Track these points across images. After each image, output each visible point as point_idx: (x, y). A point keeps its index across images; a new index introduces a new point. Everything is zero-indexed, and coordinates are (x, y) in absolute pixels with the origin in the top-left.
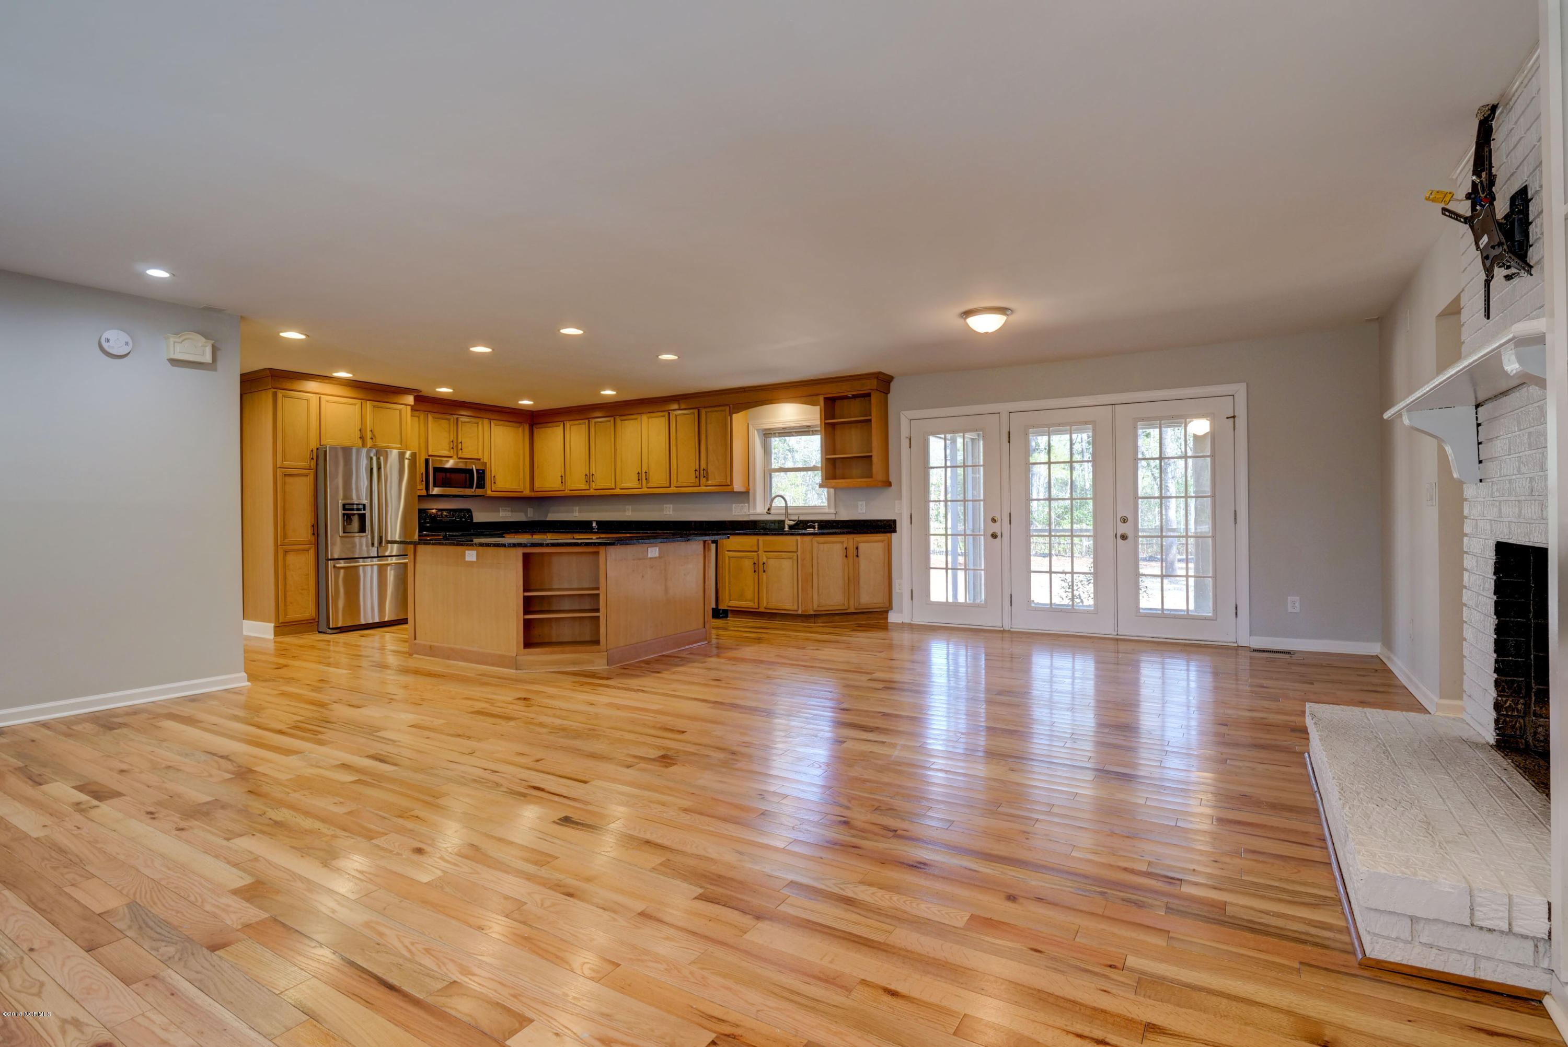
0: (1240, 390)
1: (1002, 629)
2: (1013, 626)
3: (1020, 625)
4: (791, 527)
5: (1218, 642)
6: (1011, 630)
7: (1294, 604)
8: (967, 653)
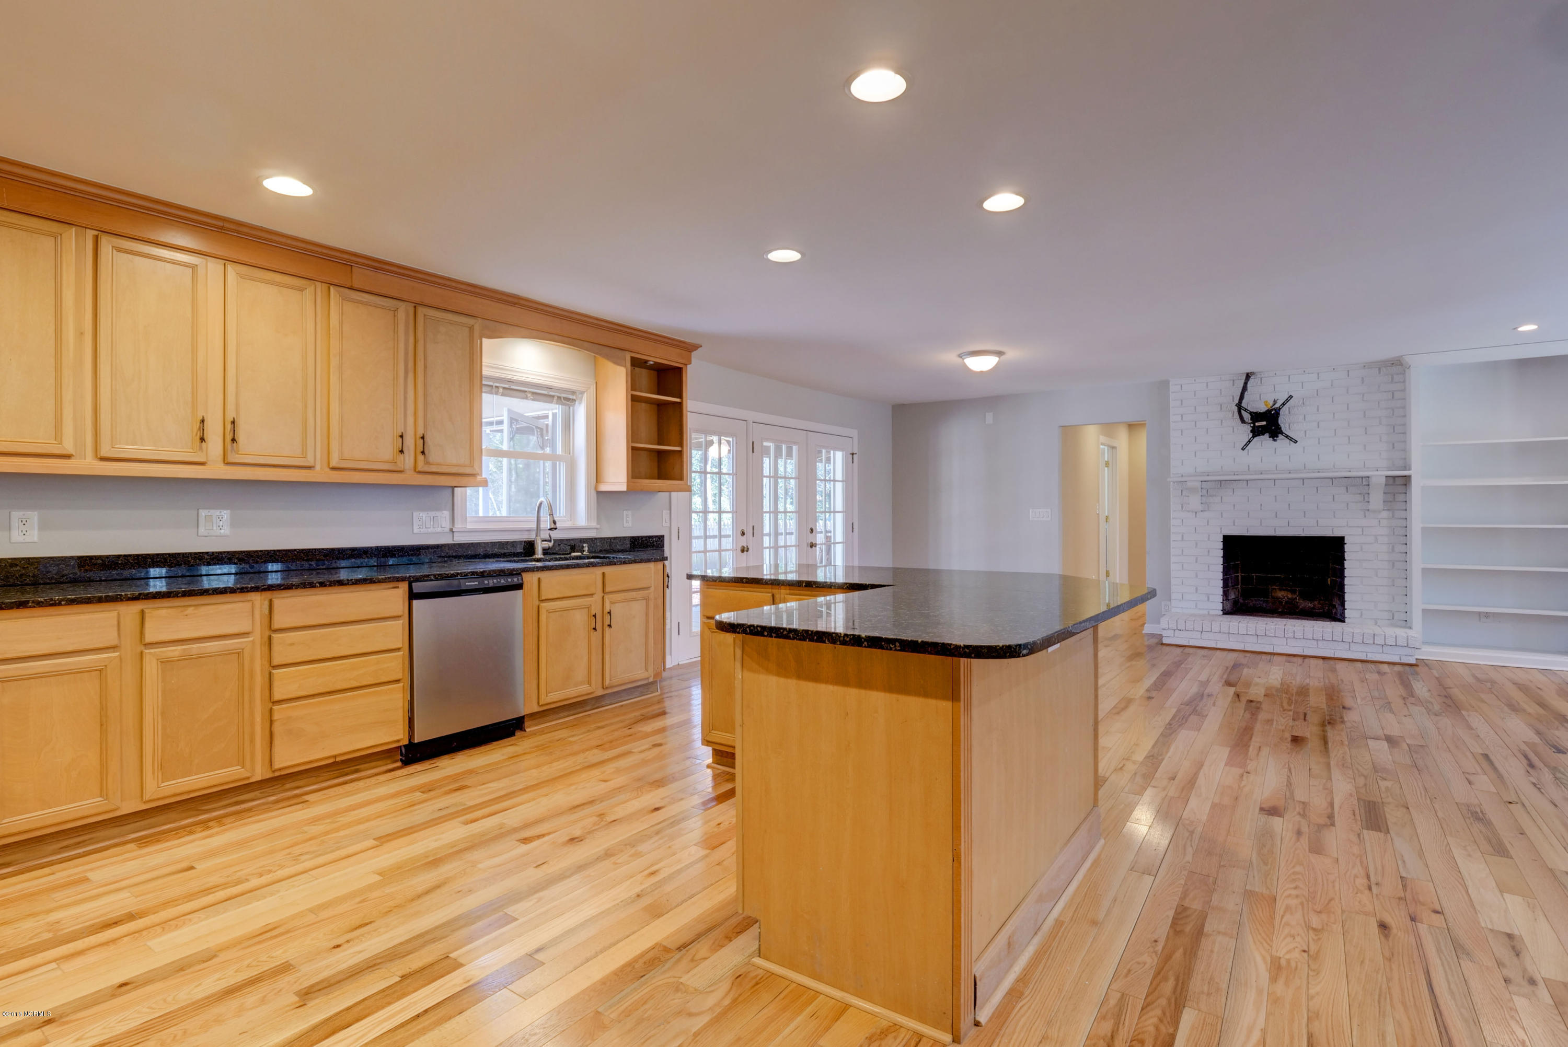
0: (855, 434)
4: (546, 551)
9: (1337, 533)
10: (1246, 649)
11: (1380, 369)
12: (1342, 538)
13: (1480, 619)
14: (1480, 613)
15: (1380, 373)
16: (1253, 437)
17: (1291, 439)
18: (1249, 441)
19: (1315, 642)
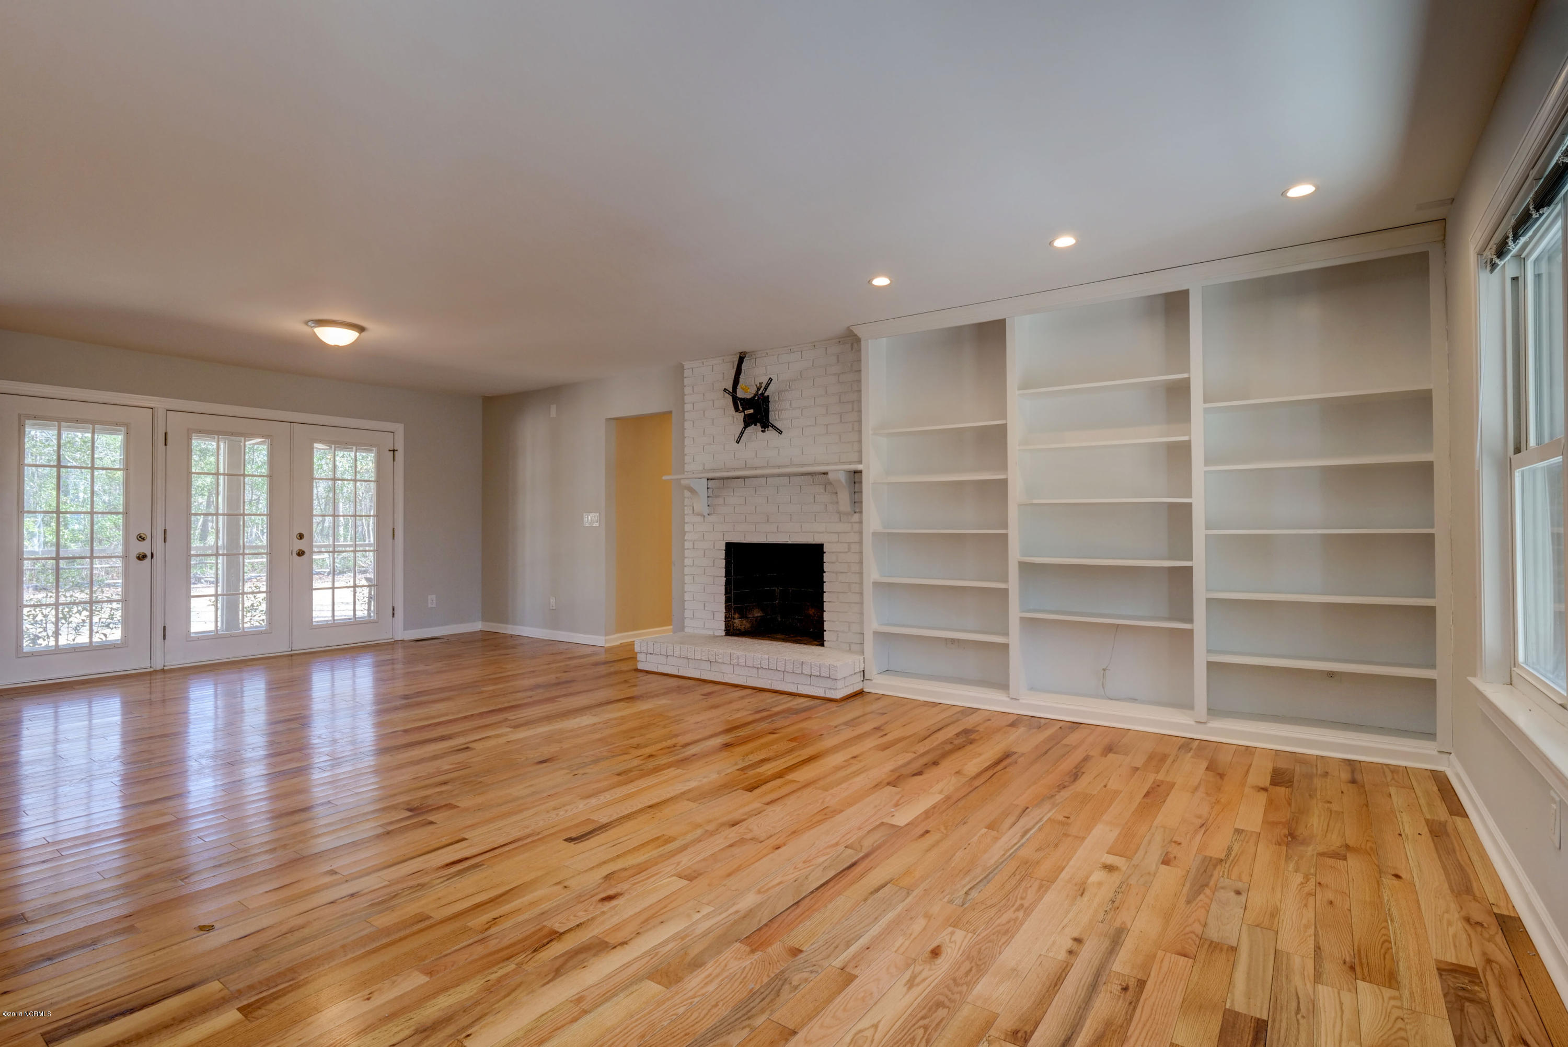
0: (399, 428)
1: (152, 670)
2: (166, 664)
3: (175, 660)
5: (379, 640)
6: (165, 668)
7: (432, 600)
8: (216, 691)
9: (817, 540)
10: (702, 677)
11: (852, 345)
12: (821, 546)
13: (947, 644)
14: (946, 639)
15: (852, 349)
16: (745, 427)
17: (777, 429)
18: (742, 433)
19: (755, 671)
